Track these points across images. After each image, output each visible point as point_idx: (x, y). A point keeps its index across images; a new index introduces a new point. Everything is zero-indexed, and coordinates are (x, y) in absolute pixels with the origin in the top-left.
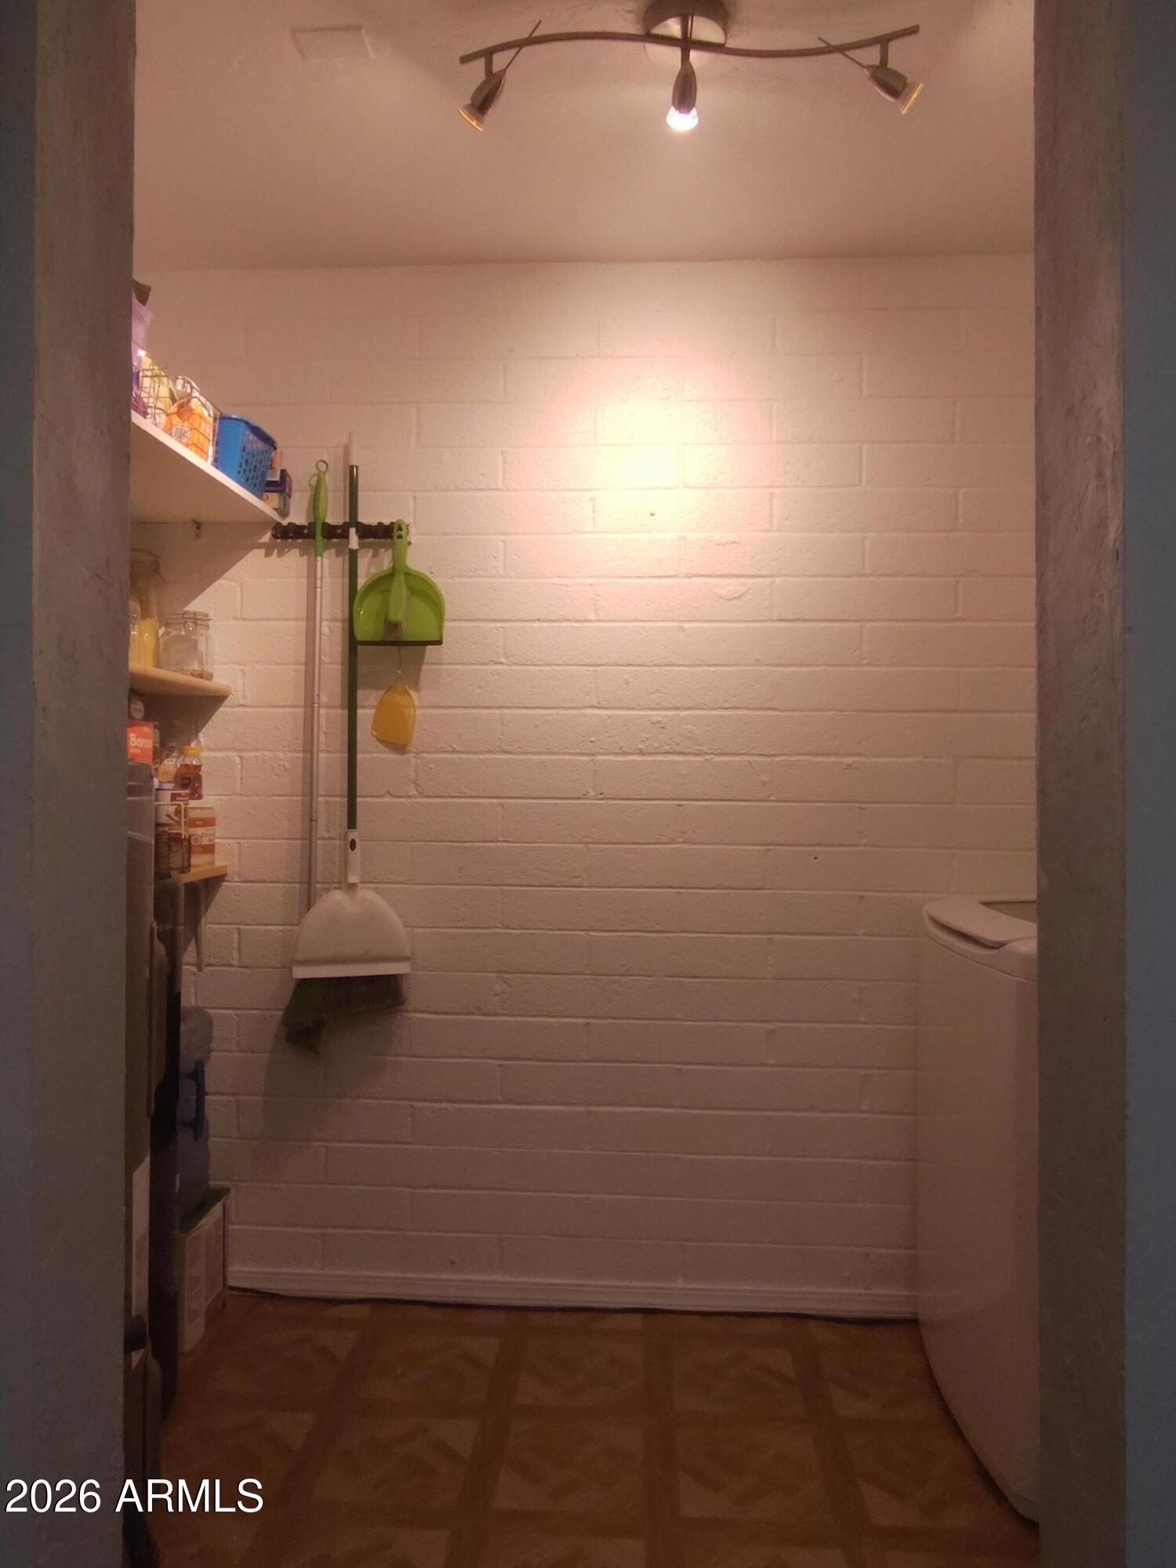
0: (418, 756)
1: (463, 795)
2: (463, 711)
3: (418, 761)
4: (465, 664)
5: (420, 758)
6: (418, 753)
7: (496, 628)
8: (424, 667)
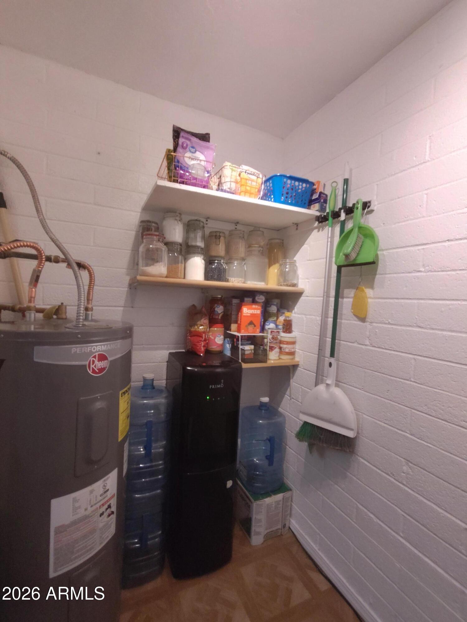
0: (371, 324)
1: (392, 349)
2: (396, 301)
3: (371, 327)
4: (399, 273)
5: (372, 325)
6: (371, 323)
7: (418, 250)
8: (377, 276)
